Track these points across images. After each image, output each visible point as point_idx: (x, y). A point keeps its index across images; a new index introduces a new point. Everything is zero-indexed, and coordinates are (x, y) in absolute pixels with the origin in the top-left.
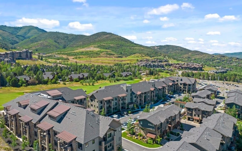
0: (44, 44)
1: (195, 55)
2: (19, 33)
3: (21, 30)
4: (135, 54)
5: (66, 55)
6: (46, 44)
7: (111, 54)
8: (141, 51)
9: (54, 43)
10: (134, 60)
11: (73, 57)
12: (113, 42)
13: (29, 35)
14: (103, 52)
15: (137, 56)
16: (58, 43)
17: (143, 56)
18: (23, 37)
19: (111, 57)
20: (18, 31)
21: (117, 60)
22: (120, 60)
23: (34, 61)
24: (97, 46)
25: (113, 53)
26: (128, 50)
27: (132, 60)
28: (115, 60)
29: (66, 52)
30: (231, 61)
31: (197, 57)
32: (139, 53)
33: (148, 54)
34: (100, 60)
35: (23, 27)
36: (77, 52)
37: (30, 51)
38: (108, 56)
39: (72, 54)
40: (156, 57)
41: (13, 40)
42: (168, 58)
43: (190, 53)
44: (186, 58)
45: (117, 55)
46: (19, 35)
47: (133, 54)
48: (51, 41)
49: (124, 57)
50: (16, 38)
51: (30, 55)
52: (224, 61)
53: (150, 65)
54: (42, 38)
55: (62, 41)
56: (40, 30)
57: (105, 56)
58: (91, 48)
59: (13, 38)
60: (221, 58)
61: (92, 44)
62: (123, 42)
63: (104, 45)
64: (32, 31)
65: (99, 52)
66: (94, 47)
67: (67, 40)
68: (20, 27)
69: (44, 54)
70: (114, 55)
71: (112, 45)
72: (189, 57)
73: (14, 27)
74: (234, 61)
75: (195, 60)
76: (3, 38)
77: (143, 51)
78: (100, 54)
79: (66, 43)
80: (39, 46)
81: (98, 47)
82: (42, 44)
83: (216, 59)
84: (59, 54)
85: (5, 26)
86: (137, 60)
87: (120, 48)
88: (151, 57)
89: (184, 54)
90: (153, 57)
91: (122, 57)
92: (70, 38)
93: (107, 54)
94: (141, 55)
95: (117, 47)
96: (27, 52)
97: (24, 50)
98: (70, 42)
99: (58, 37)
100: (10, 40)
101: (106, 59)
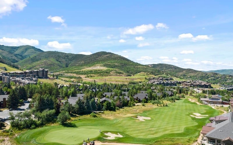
0: (48, 63)
1: (189, 73)
2: (17, 52)
3: (18, 50)
4: (140, 73)
5: (76, 74)
6: (49, 62)
7: (121, 73)
8: (145, 70)
9: (57, 62)
10: (142, 78)
11: (85, 76)
12: (116, 61)
13: (26, 54)
14: (112, 70)
15: (143, 74)
16: (60, 62)
17: (148, 75)
18: (21, 56)
19: (121, 76)
20: (15, 50)
21: (128, 79)
22: (131, 79)
23: (52, 80)
24: (102, 65)
25: (122, 72)
26: (133, 69)
27: (141, 78)
28: (126, 79)
29: (74, 71)
30: (225, 78)
31: (192, 74)
32: (144, 72)
33: (152, 73)
34: (113, 79)
35: (20, 46)
36: (85, 71)
37: (46, 70)
38: (118, 74)
39: (81, 72)
40: (159, 75)
41: (12, 59)
42: (171, 76)
43: (184, 71)
44: (181, 75)
45: (126, 74)
46: (16, 54)
47: (138, 73)
48: (52, 60)
49: (132, 75)
50: (14, 56)
51: (46, 74)
52: (218, 78)
53: (163, 83)
54: (41, 57)
55: (63, 60)
56: (36, 49)
57: (115, 75)
58: (97, 67)
59: (12, 57)
60: (215, 75)
61: (96, 63)
62: (126, 62)
63: (109, 64)
64: (29, 51)
65: (108, 71)
66: (101, 66)
67: (68, 59)
68: (17, 46)
69: (51, 73)
70: (124, 74)
71: (117, 64)
72: (184, 75)
73: (11, 47)
74: (228, 78)
75: (191, 77)
76: (3, 57)
77: (147, 70)
78: (109, 73)
79: (67, 62)
80: (43, 64)
81: (105, 66)
82: (46, 63)
83: (210, 76)
84: (66, 72)
85: (3, 45)
86: (146, 79)
87: (125, 67)
88: (155, 75)
89: (178, 72)
90: (157, 75)
91: (130, 76)
92: (70, 57)
93: (117, 72)
94: (146, 74)
95: (122, 66)
96: (43, 71)
97: (41, 69)
98: (71, 61)
99: (59, 57)
100: (10, 59)
101: (119, 78)
